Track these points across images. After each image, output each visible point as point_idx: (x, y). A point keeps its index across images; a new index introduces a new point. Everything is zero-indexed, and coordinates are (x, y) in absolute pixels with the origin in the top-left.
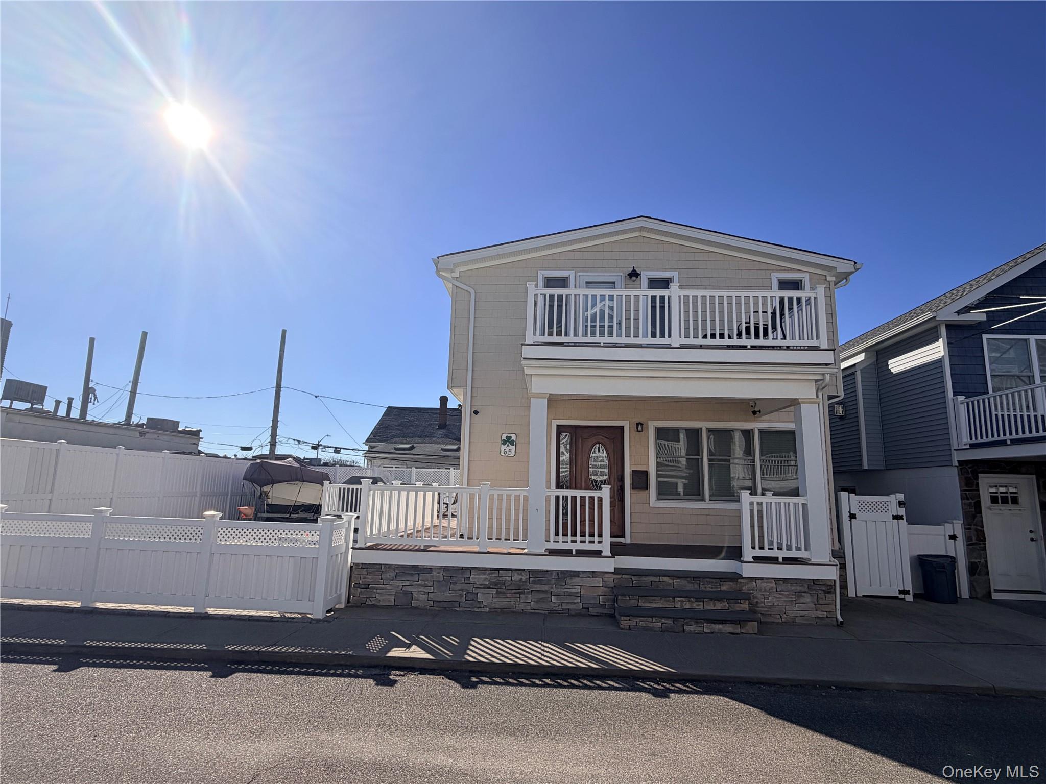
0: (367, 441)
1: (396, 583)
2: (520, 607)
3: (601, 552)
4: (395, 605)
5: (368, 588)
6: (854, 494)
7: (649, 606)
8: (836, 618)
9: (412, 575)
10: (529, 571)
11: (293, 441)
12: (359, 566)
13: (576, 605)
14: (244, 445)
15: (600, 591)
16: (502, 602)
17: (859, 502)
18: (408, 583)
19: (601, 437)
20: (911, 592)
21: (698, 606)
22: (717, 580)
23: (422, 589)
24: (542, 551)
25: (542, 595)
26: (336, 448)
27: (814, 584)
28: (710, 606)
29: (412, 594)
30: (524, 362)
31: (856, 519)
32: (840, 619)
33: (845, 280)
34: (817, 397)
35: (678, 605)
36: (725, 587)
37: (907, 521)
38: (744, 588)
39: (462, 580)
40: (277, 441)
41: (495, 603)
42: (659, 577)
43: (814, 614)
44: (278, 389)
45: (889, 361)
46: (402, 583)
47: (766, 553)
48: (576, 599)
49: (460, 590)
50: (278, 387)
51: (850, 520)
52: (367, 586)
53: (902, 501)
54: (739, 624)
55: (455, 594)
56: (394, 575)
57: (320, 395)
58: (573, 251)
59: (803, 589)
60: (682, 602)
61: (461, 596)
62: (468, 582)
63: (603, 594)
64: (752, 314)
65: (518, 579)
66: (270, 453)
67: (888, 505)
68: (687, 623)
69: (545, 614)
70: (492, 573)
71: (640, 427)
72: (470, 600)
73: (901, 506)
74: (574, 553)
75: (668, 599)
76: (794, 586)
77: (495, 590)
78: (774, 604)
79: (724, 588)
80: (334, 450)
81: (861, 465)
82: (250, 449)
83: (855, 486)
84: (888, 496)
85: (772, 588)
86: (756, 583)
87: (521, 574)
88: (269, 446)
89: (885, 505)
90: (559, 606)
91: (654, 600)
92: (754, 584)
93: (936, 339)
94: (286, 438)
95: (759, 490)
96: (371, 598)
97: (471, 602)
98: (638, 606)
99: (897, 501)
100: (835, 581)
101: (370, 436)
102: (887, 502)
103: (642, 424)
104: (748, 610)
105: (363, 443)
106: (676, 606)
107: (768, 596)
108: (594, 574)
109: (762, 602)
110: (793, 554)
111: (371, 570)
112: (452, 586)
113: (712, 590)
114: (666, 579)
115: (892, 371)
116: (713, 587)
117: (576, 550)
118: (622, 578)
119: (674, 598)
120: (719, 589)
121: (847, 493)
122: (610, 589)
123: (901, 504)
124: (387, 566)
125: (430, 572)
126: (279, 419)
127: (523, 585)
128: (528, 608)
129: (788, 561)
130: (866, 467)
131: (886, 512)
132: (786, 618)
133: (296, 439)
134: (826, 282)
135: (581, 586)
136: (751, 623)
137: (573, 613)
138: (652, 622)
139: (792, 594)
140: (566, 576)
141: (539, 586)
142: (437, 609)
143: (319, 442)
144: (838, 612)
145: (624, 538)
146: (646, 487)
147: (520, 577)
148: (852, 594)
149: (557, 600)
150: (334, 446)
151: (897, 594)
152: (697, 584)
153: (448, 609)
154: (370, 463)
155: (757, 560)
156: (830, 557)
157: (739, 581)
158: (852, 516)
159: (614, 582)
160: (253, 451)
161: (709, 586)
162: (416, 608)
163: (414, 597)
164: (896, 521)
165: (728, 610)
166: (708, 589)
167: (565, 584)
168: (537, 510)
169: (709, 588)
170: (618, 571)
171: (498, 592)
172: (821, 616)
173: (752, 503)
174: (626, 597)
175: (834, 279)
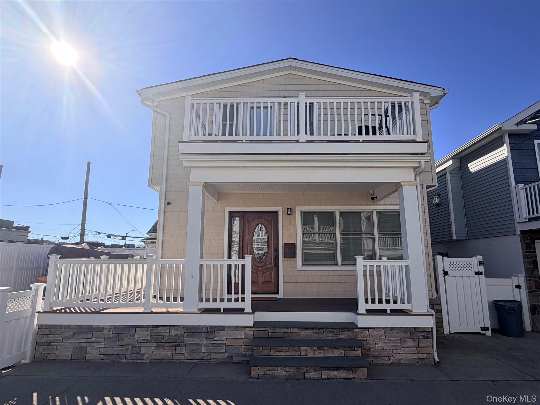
0: (149, 232)
1: (73, 340)
2: (176, 358)
3: (243, 309)
4: (72, 359)
5: (50, 345)
6: (447, 257)
7: (279, 354)
8: (434, 358)
9: (87, 333)
10: (184, 327)
11: (95, 233)
12: (43, 327)
13: (222, 354)
14: (63, 236)
15: (242, 342)
16: (162, 354)
17: (450, 263)
18: (83, 340)
19: (262, 219)
20: (490, 329)
21: (319, 354)
22: (337, 330)
23: (95, 345)
24: (196, 310)
25: (195, 347)
26: (123, 236)
27: (415, 331)
28: (329, 353)
29: (86, 349)
30: (182, 157)
31: (448, 275)
32: (437, 360)
33: (437, 104)
34: (416, 180)
35: (303, 354)
36: (344, 336)
37: (485, 276)
38: (359, 336)
39: (128, 337)
40: (85, 233)
41: (155, 355)
42: (290, 329)
43: (416, 356)
44: (85, 199)
45: (469, 164)
46: (79, 340)
47: (377, 306)
48: (222, 349)
49: (126, 345)
50: (86, 198)
51: (444, 277)
52: (49, 344)
53: (482, 261)
54: (352, 370)
55: (122, 348)
56: (72, 334)
57: (112, 203)
58: (241, 85)
59: (406, 336)
60: (306, 351)
61: (127, 349)
62: (134, 337)
63: (244, 345)
64: (363, 116)
65: (174, 334)
66: (80, 240)
67: (471, 265)
68: (307, 370)
69: (196, 363)
70: (154, 330)
71: (290, 211)
72: (135, 353)
73: (481, 265)
74: (222, 310)
75: (294, 348)
76: (399, 333)
77: (156, 343)
78: (383, 348)
79: (342, 337)
80: (122, 238)
81: (451, 237)
82: (67, 238)
83: (448, 252)
84: (471, 258)
85: (381, 336)
86: (368, 331)
87: (177, 330)
88: (80, 236)
89: (469, 265)
90: (208, 355)
91: (283, 350)
92: (367, 332)
93: (502, 145)
94: (91, 231)
95: (378, 256)
96: (51, 354)
97: (135, 354)
98: (270, 355)
99: (478, 261)
100: (432, 328)
101: (151, 229)
102: (471, 262)
103: (291, 209)
104: (361, 356)
105: (146, 233)
106: (301, 355)
107: (378, 342)
108: (237, 328)
109: (374, 347)
110: (399, 306)
111: (53, 330)
112: (120, 341)
113: (334, 338)
114: (296, 330)
115: (471, 171)
116: (334, 336)
117: (224, 308)
118: (260, 330)
119: (299, 348)
120: (339, 337)
121: (442, 256)
122: (250, 340)
123: (481, 263)
124: (66, 326)
125: (102, 331)
126: (86, 219)
127: (179, 339)
128: (183, 358)
129: (394, 312)
130: (454, 238)
131: (470, 269)
132: (393, 360)
133: (97, 231)
134: (423, 104)
135: (226, 338)
136: (361, 369)
137: (220, 361)
138: (278, 371)
139: (398, 340)
140: (214, 330)
141: (191, 339)
142: (107, 361)
143: (127, 234)
144: (435, 353)
145: (279, 294)
146: (294, 255)
147: (177, 332)
148: (446, 331)
149: (206, 351)
150: (122, 235)
151: (479, 331)
152: (321, 333)
153: (115, 361)
154: (146, 246)
155: (370, 312)
156: (428, 308)
157: (355, 330)
158: (446, 274)
159: (253, 334)
160: (69, 239)
161: (331, 335)
162: (89, 361)
163: (87, 352)
164: (477, 276)
165: (344, 356)
166: (330, 338)
167: (213, 337)
168: (192, 276)
169: (331, 336)
170: (257, 324)
171: (157, 346)
172: (421, 357)
173: (365, 266)
174: (260, 348)
175: (429, 102)
